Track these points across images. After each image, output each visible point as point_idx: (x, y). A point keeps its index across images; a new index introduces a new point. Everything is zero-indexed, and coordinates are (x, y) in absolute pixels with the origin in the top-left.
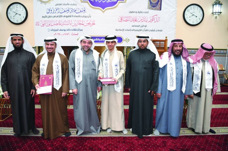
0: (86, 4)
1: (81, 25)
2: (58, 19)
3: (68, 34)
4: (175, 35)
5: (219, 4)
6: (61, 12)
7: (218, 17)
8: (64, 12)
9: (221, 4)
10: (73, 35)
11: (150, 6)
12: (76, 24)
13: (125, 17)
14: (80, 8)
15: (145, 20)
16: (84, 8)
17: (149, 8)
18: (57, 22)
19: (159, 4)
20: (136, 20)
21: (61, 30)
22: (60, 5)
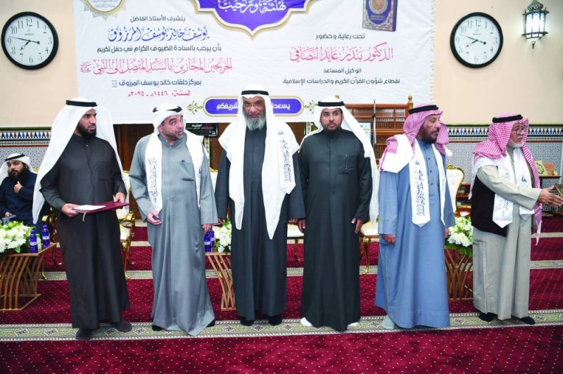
0: (209, 17)
1: (197, 69)
2: (139, 55)
3: (165, 94)
4: (432, 93)
5: (540, 12)
6: (145, 38)
7: (538, 44)
8: (154, 37)
9: (545, 13)
10: (177, 96)
11: (369, 21)
12: (185, 68)
13: (306, 49)
14: (195, 26)
15: (356, 57)
16: (205, 28)
17: (365, 26)
18: (136, 63)
19: (389, 15)
20: (335, 56)
21: (145, 84)
22: (144, 19)
